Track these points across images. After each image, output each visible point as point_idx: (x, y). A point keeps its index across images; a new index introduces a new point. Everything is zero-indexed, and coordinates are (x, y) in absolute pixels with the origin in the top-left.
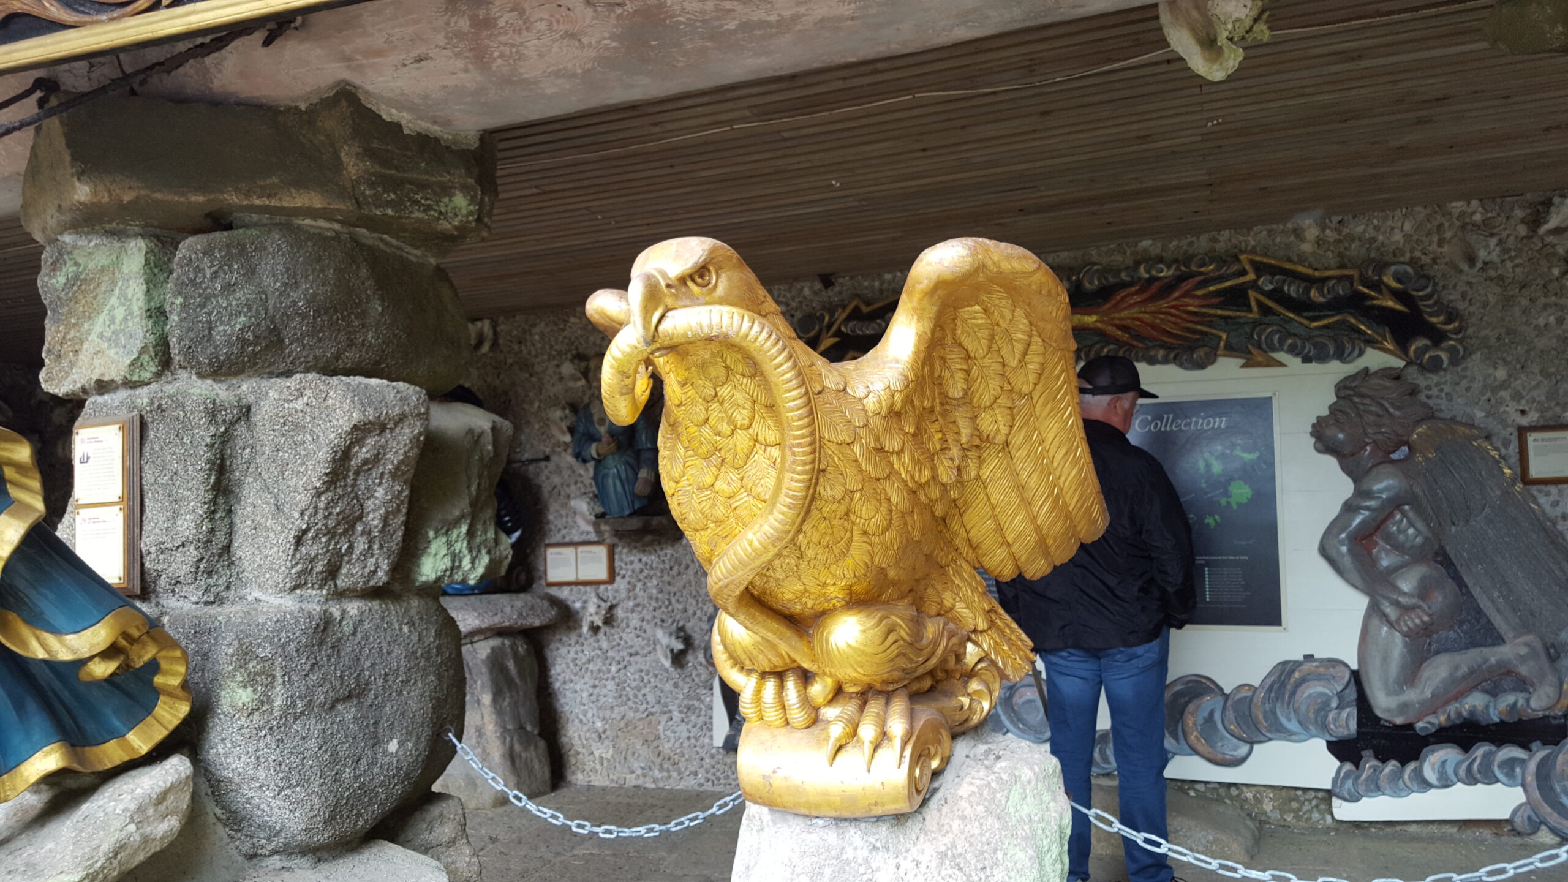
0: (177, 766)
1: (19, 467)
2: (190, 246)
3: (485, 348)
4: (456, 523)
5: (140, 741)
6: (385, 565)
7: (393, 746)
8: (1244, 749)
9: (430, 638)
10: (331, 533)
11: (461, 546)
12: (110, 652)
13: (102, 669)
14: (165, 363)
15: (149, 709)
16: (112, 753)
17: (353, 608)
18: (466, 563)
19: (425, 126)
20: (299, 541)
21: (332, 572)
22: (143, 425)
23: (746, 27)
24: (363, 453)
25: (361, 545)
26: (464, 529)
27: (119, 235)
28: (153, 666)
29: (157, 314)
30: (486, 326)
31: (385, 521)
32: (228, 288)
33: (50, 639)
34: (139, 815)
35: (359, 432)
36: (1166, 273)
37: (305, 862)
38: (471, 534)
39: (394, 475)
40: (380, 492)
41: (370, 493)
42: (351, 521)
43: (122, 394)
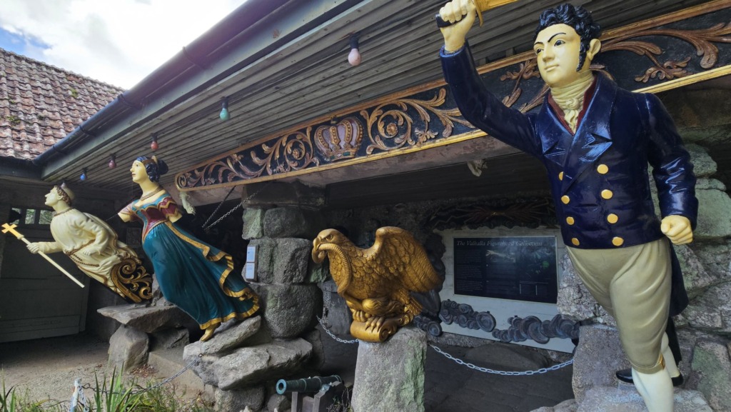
0: (259, 317)
1: (230, 261)
2: (269, 211)
3: (351, 216)
4: (319, 269)
5: (249, 313)
6: (302, 278)
7: (303, 317)
8: (546, 339)
9: (313, 293)
10: (291, 271)
11: (320, 274)
12: (243, 296)
13: (242, 299)
14: (263, 235)
15: (252, 307)
16: (245, 315)
17: (296, 287)
18: (321, 278)
19: (313, 185)
20: (285, 272)
21: (291, 279)
22: (259, 247)
23: (369, 170)
24: (298, 254)
25: (297, 274)
26: (320, 270)
27: (257, 208)
28: (252, 299)
29: (262, 225)
30: (351, 211)
31: (303, 268)
32: (275, 220)
33: (233, 293)
34: (250, 327)
35: (296, 250)
36: (524, 201)
37: (283, 341)
38: (322, 271)
39: (304, 259)
40: (301, 263)
41: (299, 263)
42: (295, 268)
43: (256, 240)
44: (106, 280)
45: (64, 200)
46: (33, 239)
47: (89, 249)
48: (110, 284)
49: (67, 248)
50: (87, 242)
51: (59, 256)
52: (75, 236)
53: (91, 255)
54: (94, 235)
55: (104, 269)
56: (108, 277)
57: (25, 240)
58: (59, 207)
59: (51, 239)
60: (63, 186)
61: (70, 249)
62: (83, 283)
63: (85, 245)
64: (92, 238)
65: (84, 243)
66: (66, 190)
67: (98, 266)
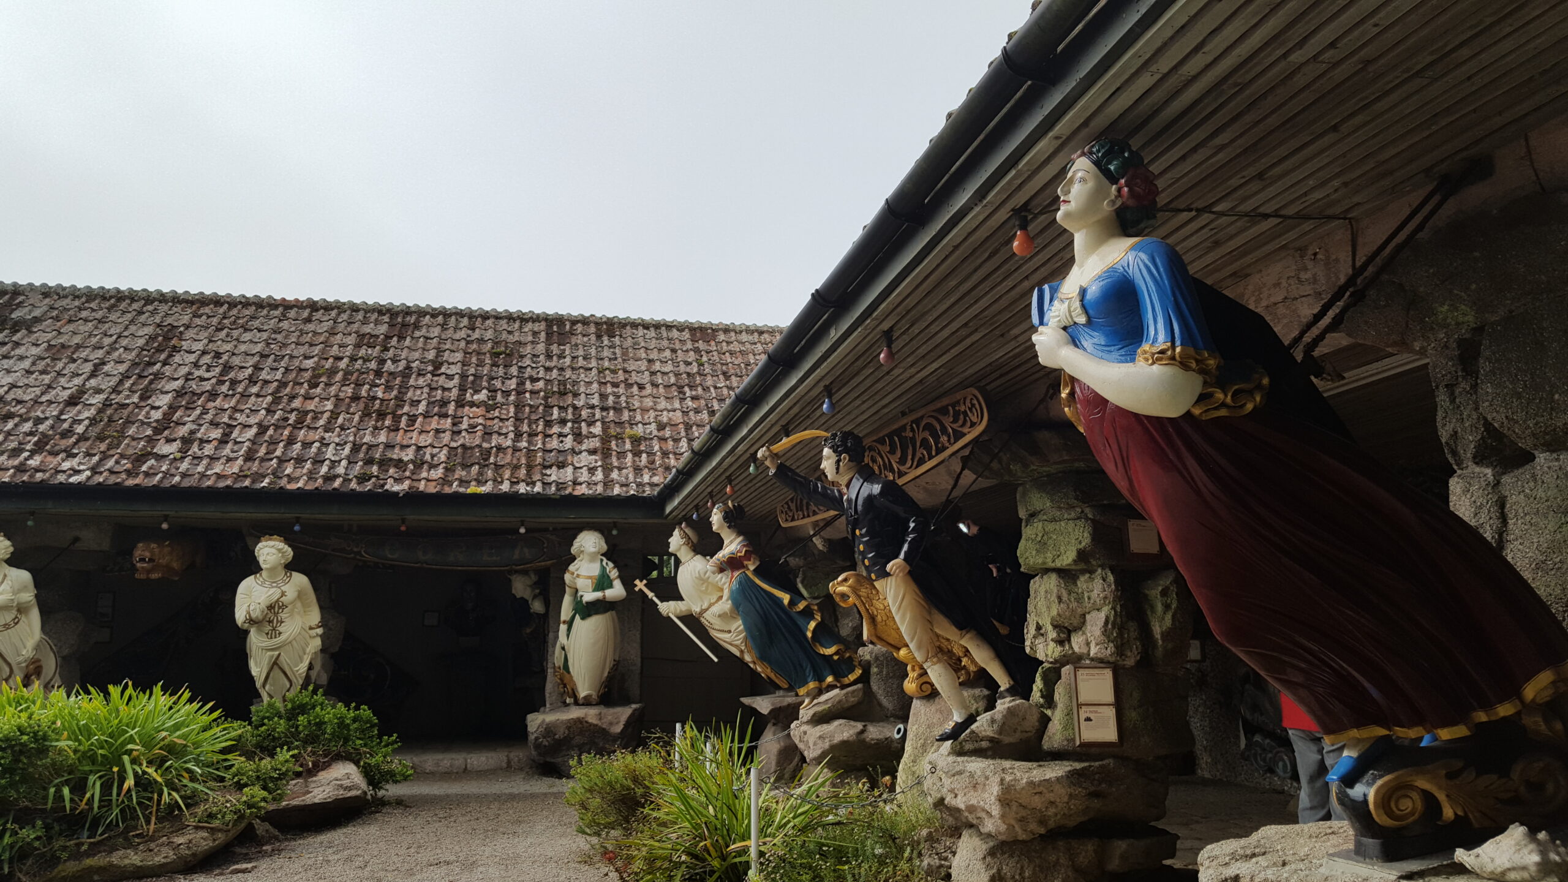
1: (816, 610)
5: (851, 678)
13: (836, 657)
15: (853, 670)
16: (846, 680)
33: (824, 649)
34: (852, 695)
44: (742, 652)
45: (686, 544)
46: (663, 599)
47: (717, 609)
48: (748, 658)
49: (696, 609)
50: (715, 600)
51: (692, 620)
52: (702, 591)
53: (720, 616)
54: (722, 590)
55: (736, 636)
56: (743, 648)
57: (655, 599)
58: (684, 554)
59: (680, 598)
60: (683, 525)
61: (698, 610)
62: (717, 656)
63: (714, 604)
64: (720, 594)
65: (712, 601)
66: (687, 531)
67: (730, 632)
